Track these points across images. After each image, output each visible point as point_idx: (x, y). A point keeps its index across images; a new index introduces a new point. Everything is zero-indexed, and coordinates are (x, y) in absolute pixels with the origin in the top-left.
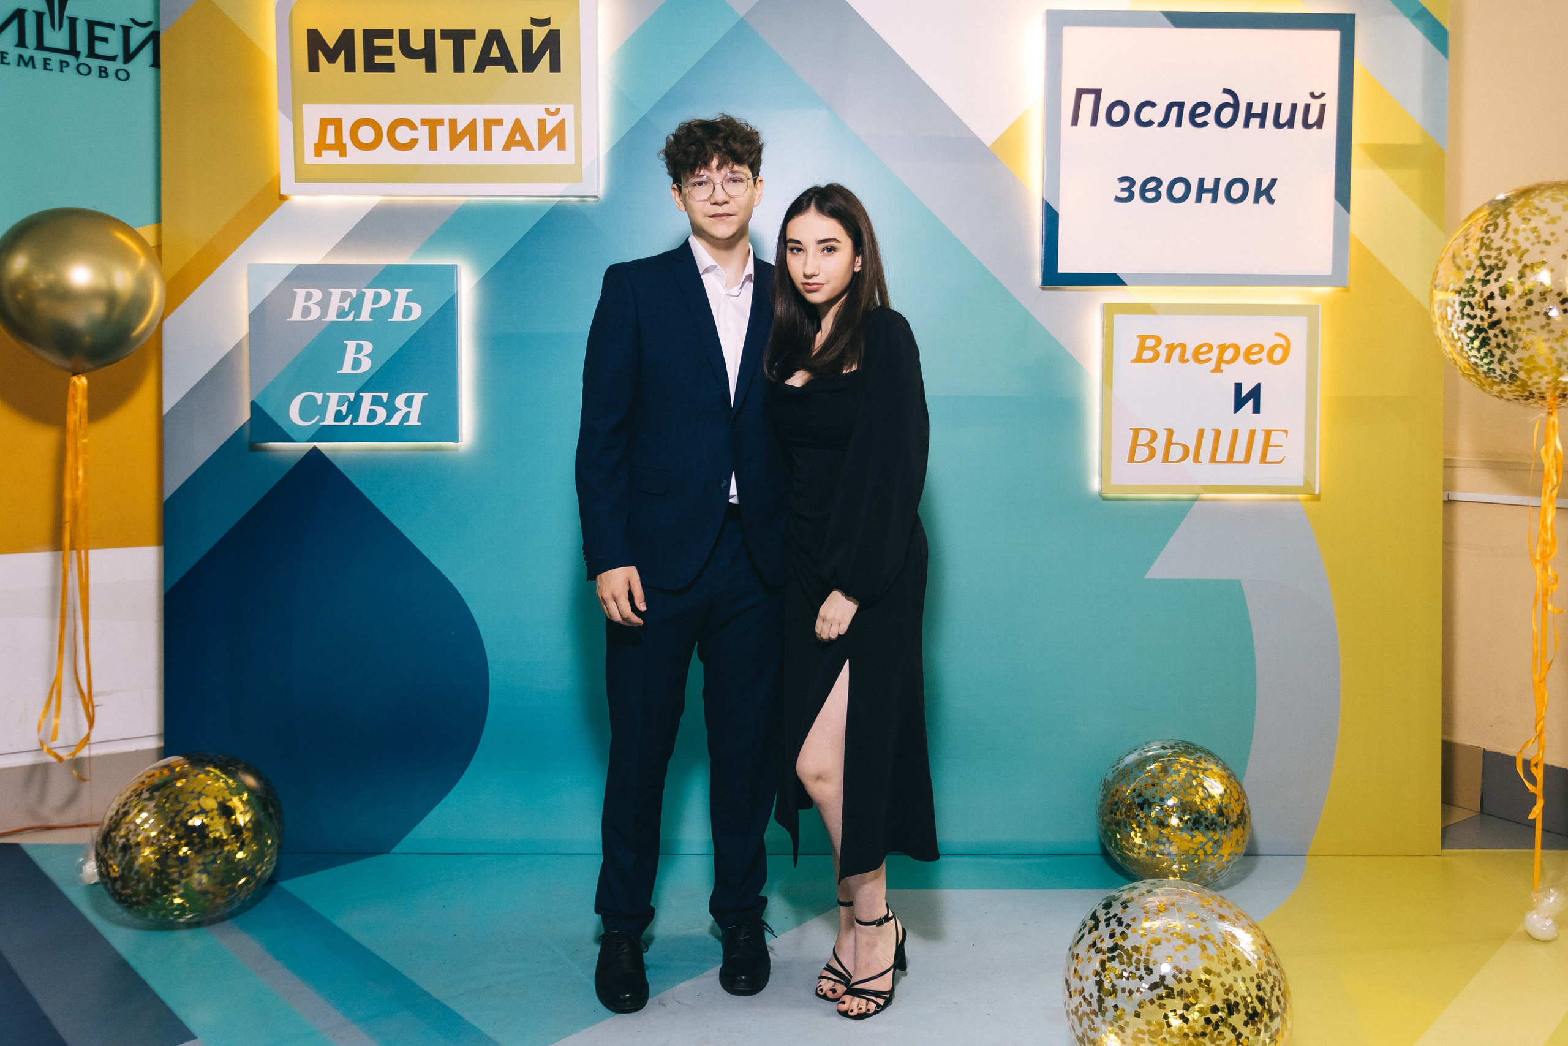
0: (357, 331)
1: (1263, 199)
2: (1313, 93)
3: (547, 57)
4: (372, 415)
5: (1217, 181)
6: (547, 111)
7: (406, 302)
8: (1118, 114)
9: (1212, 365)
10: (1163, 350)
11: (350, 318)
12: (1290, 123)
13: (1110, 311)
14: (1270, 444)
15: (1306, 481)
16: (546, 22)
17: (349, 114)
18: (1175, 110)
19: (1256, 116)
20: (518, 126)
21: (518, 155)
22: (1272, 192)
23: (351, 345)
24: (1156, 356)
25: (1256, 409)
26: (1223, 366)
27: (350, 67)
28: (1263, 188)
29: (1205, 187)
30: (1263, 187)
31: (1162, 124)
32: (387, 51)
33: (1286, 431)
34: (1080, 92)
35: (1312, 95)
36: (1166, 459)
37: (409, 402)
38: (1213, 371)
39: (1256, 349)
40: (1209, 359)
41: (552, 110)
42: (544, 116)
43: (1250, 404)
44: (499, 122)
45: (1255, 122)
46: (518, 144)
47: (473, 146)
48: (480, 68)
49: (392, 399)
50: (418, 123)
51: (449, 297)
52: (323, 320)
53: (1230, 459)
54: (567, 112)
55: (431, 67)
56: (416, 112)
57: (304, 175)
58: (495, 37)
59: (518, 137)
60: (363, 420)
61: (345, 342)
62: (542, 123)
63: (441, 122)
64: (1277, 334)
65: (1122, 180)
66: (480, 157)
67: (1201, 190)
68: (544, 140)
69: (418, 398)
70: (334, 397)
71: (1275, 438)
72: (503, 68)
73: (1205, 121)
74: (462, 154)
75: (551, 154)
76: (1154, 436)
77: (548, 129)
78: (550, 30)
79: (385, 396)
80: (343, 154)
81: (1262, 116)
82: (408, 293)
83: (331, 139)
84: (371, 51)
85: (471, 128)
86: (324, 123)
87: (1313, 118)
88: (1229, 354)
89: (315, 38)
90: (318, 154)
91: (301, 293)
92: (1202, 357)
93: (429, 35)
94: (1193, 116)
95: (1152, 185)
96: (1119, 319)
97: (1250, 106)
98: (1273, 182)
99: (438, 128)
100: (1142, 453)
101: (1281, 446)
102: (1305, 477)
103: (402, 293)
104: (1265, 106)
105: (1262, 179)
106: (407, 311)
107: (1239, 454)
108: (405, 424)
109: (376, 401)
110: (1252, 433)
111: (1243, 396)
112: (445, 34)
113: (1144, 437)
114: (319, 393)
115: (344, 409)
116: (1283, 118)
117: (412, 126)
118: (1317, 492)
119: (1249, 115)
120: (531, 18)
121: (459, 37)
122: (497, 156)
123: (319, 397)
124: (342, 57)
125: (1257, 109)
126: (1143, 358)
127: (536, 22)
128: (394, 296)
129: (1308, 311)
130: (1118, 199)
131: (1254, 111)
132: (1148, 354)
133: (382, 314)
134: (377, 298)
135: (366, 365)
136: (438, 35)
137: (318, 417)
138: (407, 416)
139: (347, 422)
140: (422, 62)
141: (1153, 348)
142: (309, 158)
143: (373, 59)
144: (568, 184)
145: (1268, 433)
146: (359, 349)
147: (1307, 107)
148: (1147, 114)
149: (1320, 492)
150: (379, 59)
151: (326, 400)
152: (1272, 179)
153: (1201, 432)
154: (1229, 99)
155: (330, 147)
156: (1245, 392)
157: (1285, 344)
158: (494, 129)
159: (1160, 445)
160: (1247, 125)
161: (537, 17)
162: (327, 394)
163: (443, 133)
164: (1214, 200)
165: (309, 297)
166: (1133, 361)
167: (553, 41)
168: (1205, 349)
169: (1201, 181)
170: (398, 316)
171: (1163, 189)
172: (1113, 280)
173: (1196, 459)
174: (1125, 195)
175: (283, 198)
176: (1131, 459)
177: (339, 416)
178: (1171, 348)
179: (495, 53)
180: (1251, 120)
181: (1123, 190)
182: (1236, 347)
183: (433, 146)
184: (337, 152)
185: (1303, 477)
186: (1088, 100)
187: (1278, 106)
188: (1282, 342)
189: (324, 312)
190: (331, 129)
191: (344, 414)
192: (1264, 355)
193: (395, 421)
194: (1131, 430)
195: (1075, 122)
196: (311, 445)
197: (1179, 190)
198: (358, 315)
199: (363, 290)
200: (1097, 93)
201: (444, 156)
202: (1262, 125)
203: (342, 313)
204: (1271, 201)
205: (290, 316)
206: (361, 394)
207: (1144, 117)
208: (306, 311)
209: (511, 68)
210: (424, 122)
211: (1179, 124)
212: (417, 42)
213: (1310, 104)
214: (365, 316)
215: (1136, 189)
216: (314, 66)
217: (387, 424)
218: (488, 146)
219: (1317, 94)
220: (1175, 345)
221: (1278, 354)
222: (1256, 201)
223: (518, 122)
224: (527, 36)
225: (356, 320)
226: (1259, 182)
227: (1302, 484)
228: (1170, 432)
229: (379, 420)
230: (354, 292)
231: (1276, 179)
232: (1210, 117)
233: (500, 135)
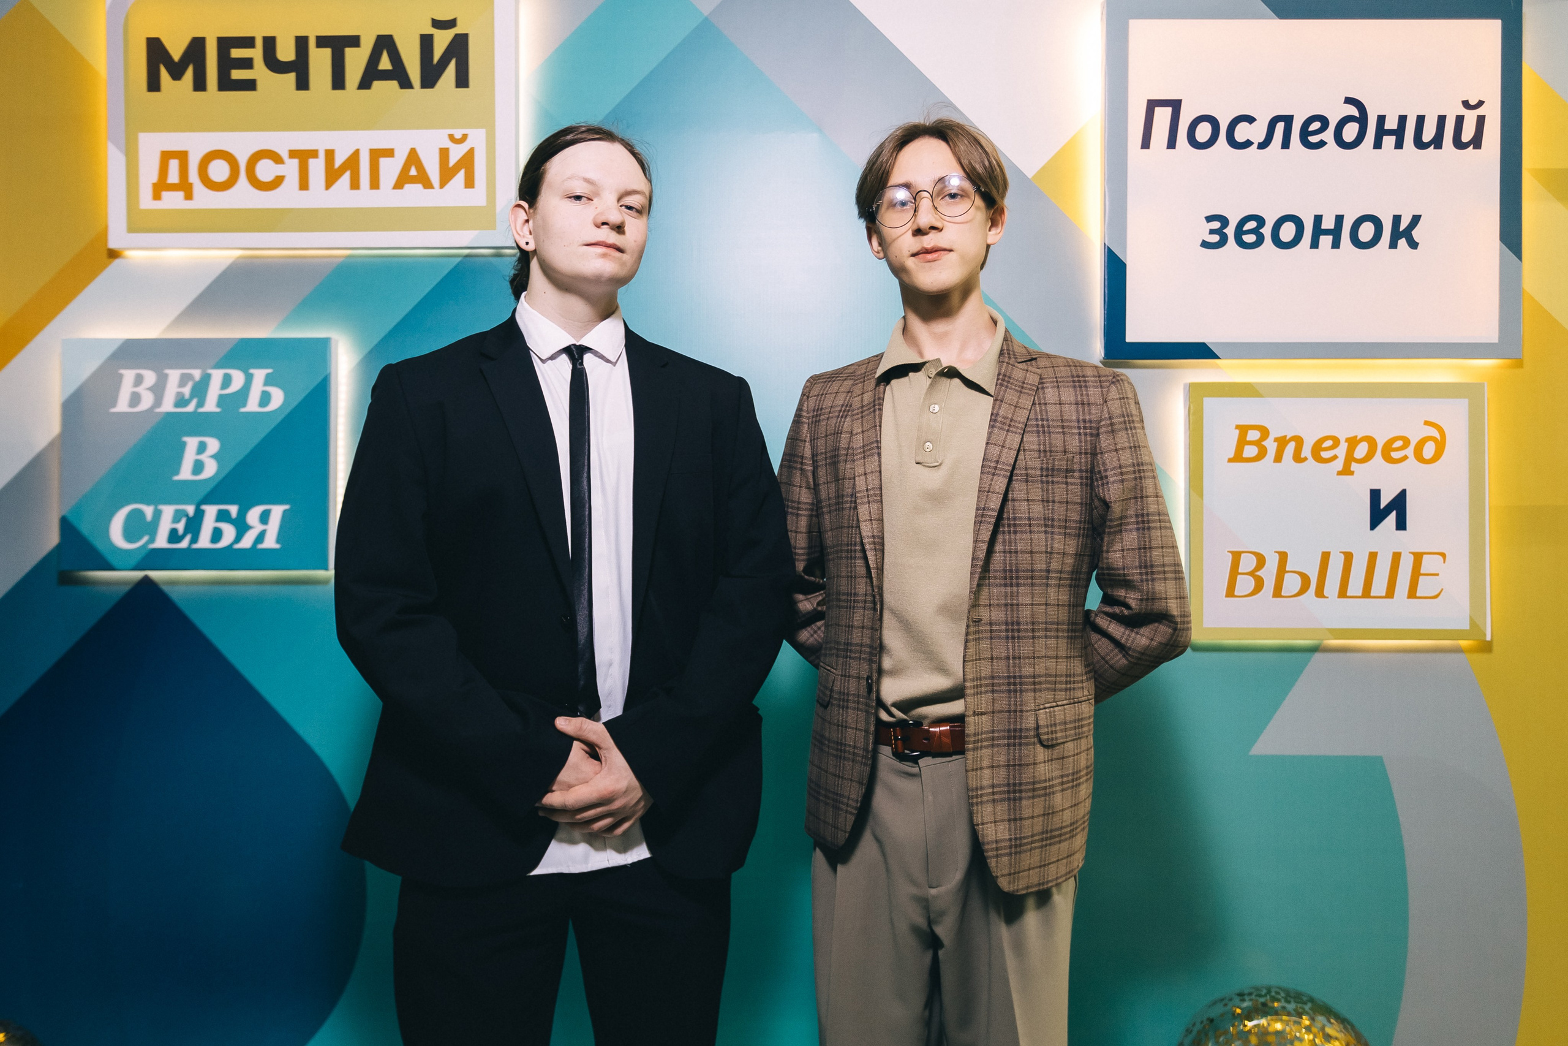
0: (200, 424)
1: (1402, 242)
2: (1468, 101)
3: (452, 66)
4: (217, 535)
5: (1339, 219)
6: (451, 138)
7: (266, 383)
8: (1203, 132)
9: (1339, 464)
10: (1271, 445)
11: (190, 408)
12: (1437, 142)
13: (1196, 394)
14: (1422, 571)
15: (1473, 623)
16: (451, 24)
17: (197, 144)
18: (1280, 127)
19: (1390, 132)
20: (413, 157)
21: (414, 196)
22: (1416, 234)
23: (192, 443)
24: (1262, 454)
25: (1401, 525)
26: (1354, 466)
27: (200, 85)
28: (1401, 230)
29: (1322, 228)
30: (1403, 226)
31: (1263, 146)
32: (247, 63)
33: (1443, 555)
34: (1152, 105)
35: (1466, 104)
36: (1277, 592)
37: (265, 518)
38: (1339, 473)
39: (1399, 444)
40: (1335, 457)
41: (458, 136)
42: (447, 144)
43: (1392, 517)
44: (389, 153)
45: (1389, 141)
46: (413, 180)
47: (355, 185)
48: (365, 84)
49: (242, 513)
50: (285, 155)
51: (320, 379)
52: (158, 410)
53: (1366, 593)
54: (477, 139)
55: (303, 84)
56: (283, 141)
57: (139, 223)
58: (385, 43)
59: (413, 172)
60: (204, 541)
61: (185, 439)
62: (444, 153)
63: (314, 154)
64: (1427, 423)
65: (1209, 219)
66: (365, 198)
67: (1318, 231)
68: (447, 175)
69: (277, 512)
70: (168, 511)
71: (1429, 564)
72: (394, 84)
73: (1322, 140)
74: (341, 195)
75: (455, 193)
76: (1261, 561)
77: (452, 161)
78: (457, 35)
79: (233, 510)
80: (189, 196)
81: (1399, 134)
82: (268, 375)
83: (173, 177)
84: (226, 64)
85: (353, 162)
86: (166, 156)
87: (1467, 135)
88: (1361, 450)
89: (156, 50)
90: (157, 196)
91: (129, 375)
92: (1325, 455)
93: (301, 43)
94: (1305, 133)
95: (1251, 225)
96: (1209, 403)
97: (1381, 119)
98: (1416, 219)
99: (312, 162)
100: (1245, 584)
101: (1437, 575)
102: (1470, 617)
103: (259, 375)
104: (1403, 120)
105: (1400, 216)
106: (265, 398)
107: (1379, 585)
108: (260, 546)
109: (223, 516)
110: (1397, 557)
111: (1383, 505)
112: (322, 42)
113: (1247, 563)
114: (148, 504)
115: (181, 527)
116: (1428, 135)
117: (277, 159)
118: (1488, 638)
119: (1381, 132)
120: (433, 19)
121: (338, 45)
122: (387, 197)
123: (148, 511)
124: (189, 74)
125: (1391, 124)
126: (1245, 455)
127: (437, 24)
128: (249, 379)
129: (1468, 391)
130: (1205, 244)
131: (1387, 127)
132: (1250, 451)
133: (232, 402)
134: (227, 381)
135: (211, 469)
136: (312, 43)
137: (145, 539)
138: (261, 537)
139: (184, 544)
140: (292, 77)
141: (1257, 443)
142: (146, 201)
143: (229, 74)
144: (477, 232)
145: (1418, 557)
146: (202, 448)
147: (1460, 120)
148: (1242, 132)
149: (1491, 639)
150: (237, 74)
151: (158, 514)
152: (1414, 216)
153: (1326, 556)
154: (1353, 111)
155: (173, 188)
156: (1383, 504)
157: (1438, 436)
158: (384, 162)
159: (1269, 573)
160: (1378, 145)
161: (439, 17)
162: (161, 507)
163: (317, 168)
164: (1336, 245)
165: (139, 380)
166: (1230, 460)
167: (459, 48)
168: (1329, 443)
169: (1318, 219)
170: (252, 405)
171: (1267, 231)
172: (1200, 351)
173: (1320, 593)
174: (1215, 238)
175: (113, 254)
176: (1230, 592)
177: (174, 537)
178: (1282, 442)
179: (385, 64)
180: (1384, 137)
181: (1212, 232)
182: (1371, 441)
183: (304, 185)
184: (180, 194)
185: (1468, 617)
186: (1163, 116)
187: (1421, 120)
188: (1435, 433)
189: (158, 401)
190: (174, 165)
191: (181, 531)
192: (1410, 451)
193: (247, 542)
194: (1230, 554)
195: (1146, 144)
196: (139, 574)
197: (1287, 232)
198: (201, 404)
199: (210, 371)
200: (1176, 105)
201: (318, 197)
202: (1399, 145)
203: (181, 402)
204: (1413, 245)
205: (114, 404)
206: (204, 507)
207: (1240, 135)
208: (135, 399)
209: (406, 84)
210: (293, 154)
211: (1286, 144)
212: (286, 52)
213: (1463, 117)
214: (211, 405)
215: (1230, 231)
216: (154, 85)
217: (237, 546)
218: (375, 184)
219: (1473, 102)
220: (1288, 438)
221: (1429, 450)
222: (1393, 245)
223: (413, 153)
224: (426, 42)
225: (201, 410)
226: (1397, 219)
227: (1468, 628)
228: (1283, 557)
229: (224, 543)
230: (197, 374)
231: (1420, 216)
232: (1328, 135)
233: (390, 169)
